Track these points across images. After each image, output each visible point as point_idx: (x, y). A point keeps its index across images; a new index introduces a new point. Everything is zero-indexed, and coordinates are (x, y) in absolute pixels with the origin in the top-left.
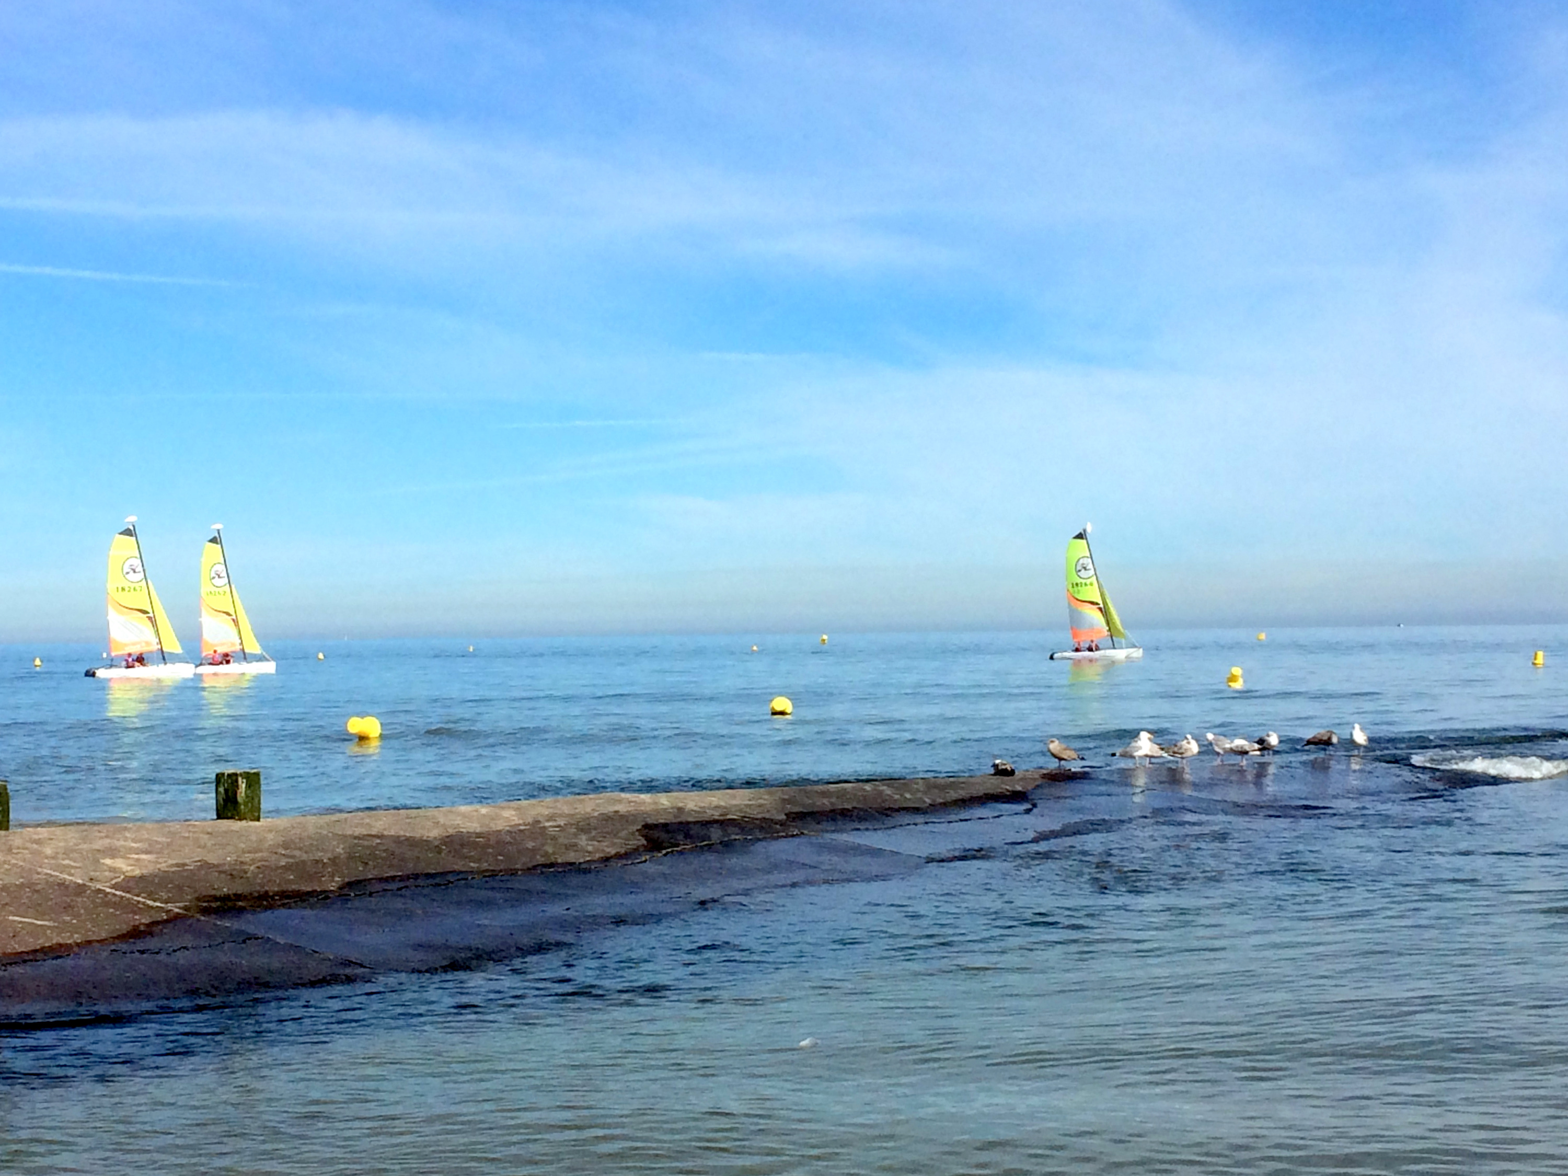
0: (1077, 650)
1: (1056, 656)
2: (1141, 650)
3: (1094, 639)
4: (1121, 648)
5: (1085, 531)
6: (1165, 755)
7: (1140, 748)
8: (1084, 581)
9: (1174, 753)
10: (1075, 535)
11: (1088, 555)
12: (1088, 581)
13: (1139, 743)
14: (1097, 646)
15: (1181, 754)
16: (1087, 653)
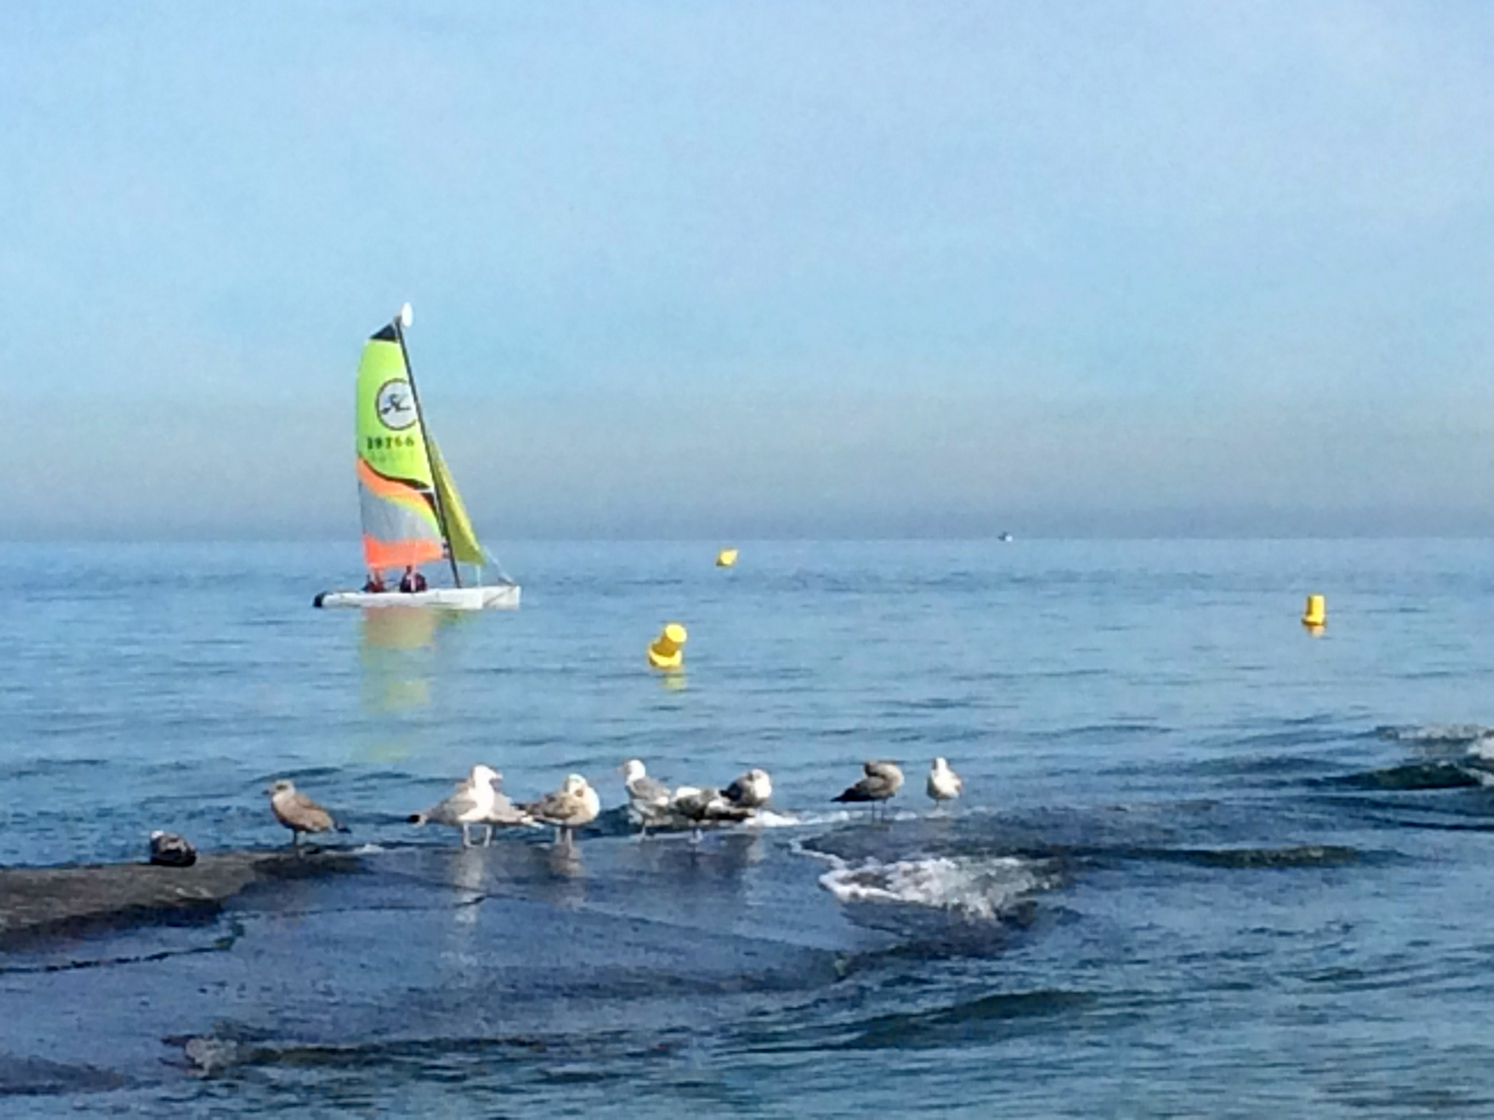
0: (374, 587)
1: (327, 600)
2: (517, 590)
3: (414, 563)
4: (473, 585)
5: (398, 321)
6: (528, 820)
7: (473, 804)
8: (394, 434)
9: (547, 815)
10: (378, 329)
11: (407, 378)
12: (403, 435)
13: (472, 794)
14: (419, 578)
15: (564, 817)
16: (397, 596)
